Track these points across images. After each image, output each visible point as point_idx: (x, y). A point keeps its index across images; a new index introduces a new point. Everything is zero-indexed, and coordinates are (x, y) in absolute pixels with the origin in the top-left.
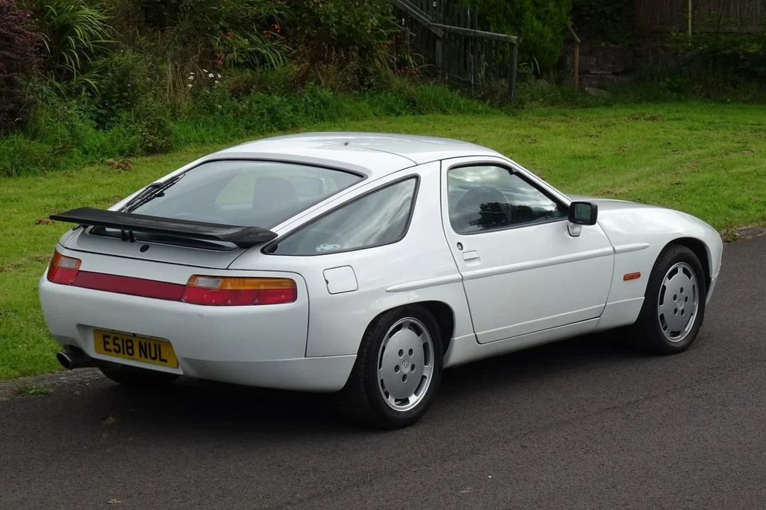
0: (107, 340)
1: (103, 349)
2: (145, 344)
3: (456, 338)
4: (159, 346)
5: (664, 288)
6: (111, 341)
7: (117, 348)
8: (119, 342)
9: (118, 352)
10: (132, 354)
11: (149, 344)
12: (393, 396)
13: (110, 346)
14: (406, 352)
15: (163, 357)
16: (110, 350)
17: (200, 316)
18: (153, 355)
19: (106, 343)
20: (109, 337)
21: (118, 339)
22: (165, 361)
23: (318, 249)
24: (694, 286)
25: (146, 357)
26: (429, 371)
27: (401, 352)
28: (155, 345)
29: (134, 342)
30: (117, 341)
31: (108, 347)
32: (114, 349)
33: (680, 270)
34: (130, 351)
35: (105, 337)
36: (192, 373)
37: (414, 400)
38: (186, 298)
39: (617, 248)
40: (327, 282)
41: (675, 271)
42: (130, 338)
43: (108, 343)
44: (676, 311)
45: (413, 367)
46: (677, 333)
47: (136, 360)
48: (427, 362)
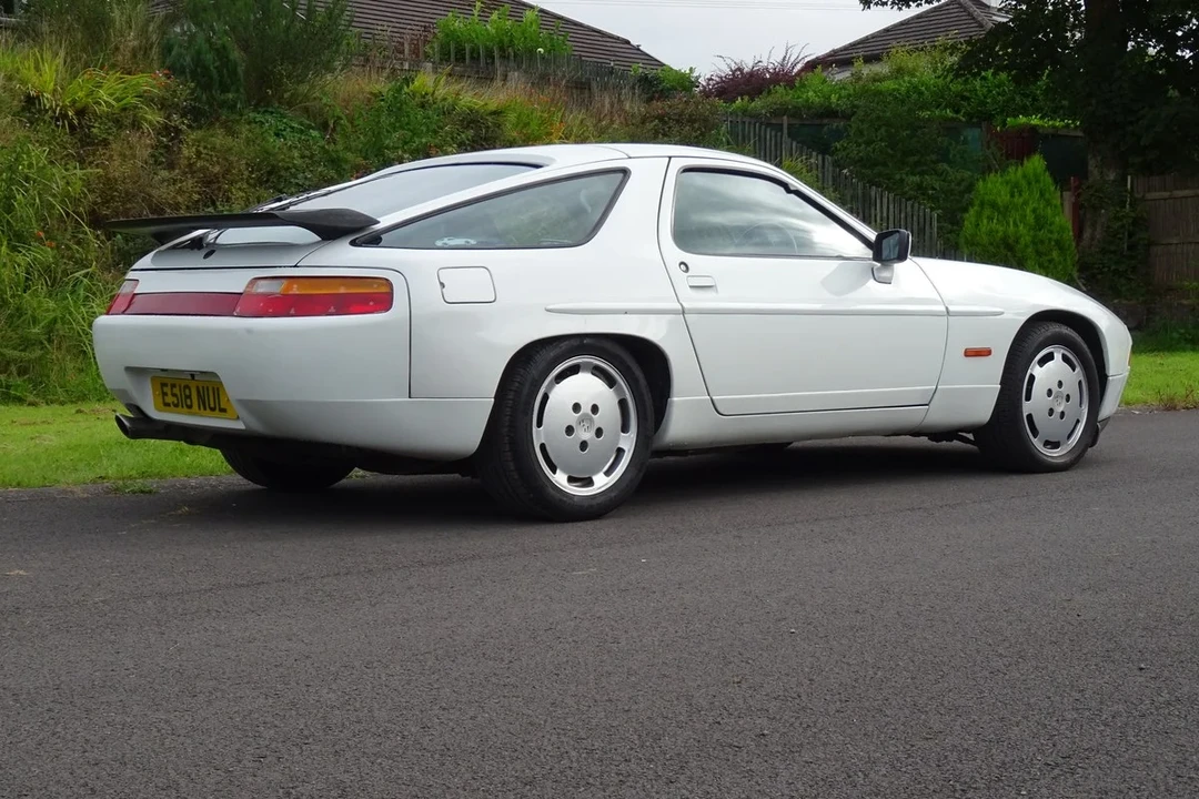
0: (165, 389)
1: (162, 405)
2: (203, 389)
3: (675, 399)
4: (218, 390)
5: (1032, 378)
6: (169, 391)
7: (175, 400)
8: (177, 391)
9: (176, 406)
10: (190, 407)
11: (207, 389)
12: (564, 471)
13: (170, 399)
14: (586, 409)
15: (221, 407)
16: (169, 405)
17: (249, 331)
18: (212, 406)
19: (165, 394)
20: (165, 385)
21: (175, 386)
22: (225, 410)
23: (439, 243)
24: (1080, 382)
25: (205, 409)
26: (628, 442)
27: (576, 407)
28: (213, 390)
29: (191, 386)
30: (174, 391)
31: (167, 400)
32: (173, 403)
33: (1058, 356)
34: (189, 402)
35: (164, 385)
36: (257, 426)
37: (601, 482)
38: (239, 310)
39: (951, 308)
40: (442, 285)
41: (1049, 357)
42: (187, 382)
43: (167, 394)
44: (1051, 412)
45: (599, 432)
46: (1056, 445)
47: (194, 414)
48: (625, 428)
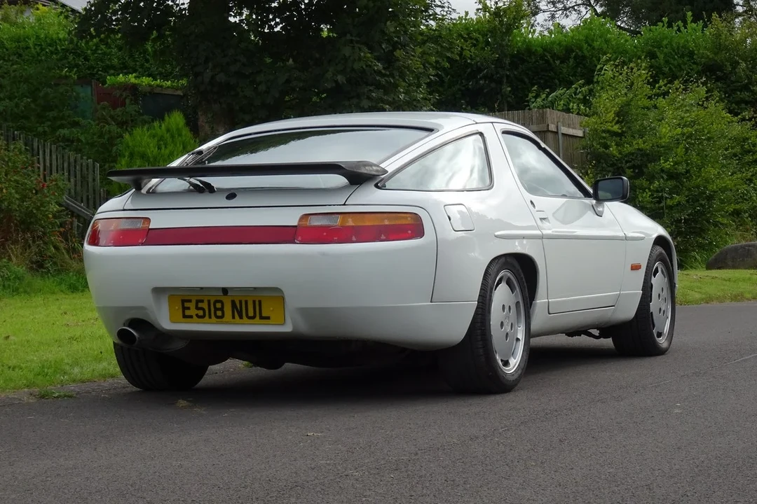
0: (187, 305)
1: (181, 317)
2: (241, 302)
3: (537, 301)
4: (260, 302)
5: (652, 286)
6: (192, 306)
7: (201, 313)
8: (205, 305)
9: (202, 317)
10: (222, 317)
11: (246, 302)
12: (499, 355)
13: (193, 312)
14: (507, 309)
15: (264, 315)
16: (191, 317)
17: (324, 254)
18: (251, 314)
19: (184, 309)
20: (190, 301)
21: (202, 301)
22: (268, 318)
25: (241, 317)
26: (522, 334)
27: (503, 308)
28: (254, 302)
29: (224, 301)
30: (200, 305)
31: (187, 313)
32: (197, 315)
33: (659, 270)
34: (219, 313)
35: (183, 301)
36: (304, 328)
37: (514, 363)
38: (300, 238)
40: (449, 218)
42: (218, 298)
43: (189, 308)
45: (512, 326)
47: (227, 323)
48: (518, 323)
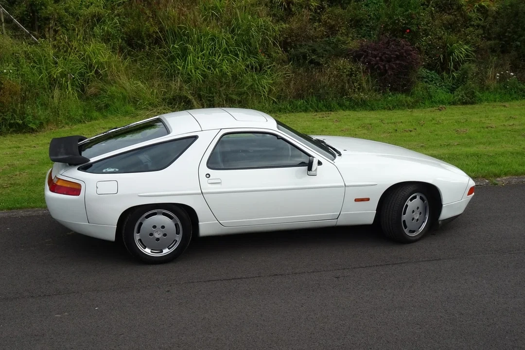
3: (200, 223)
5: (407, 206)
12: (150, 247)
14: (159, 227)
23: (104, 171)
24: (426, 206)
26: (179, 238)
27: (154, 227)
33: (418, 197)
37: (166, 251)
39: (348, 184)
44: (413, 219)
45: (165, 235)
46: (413, 232)
48: (178, 233)
